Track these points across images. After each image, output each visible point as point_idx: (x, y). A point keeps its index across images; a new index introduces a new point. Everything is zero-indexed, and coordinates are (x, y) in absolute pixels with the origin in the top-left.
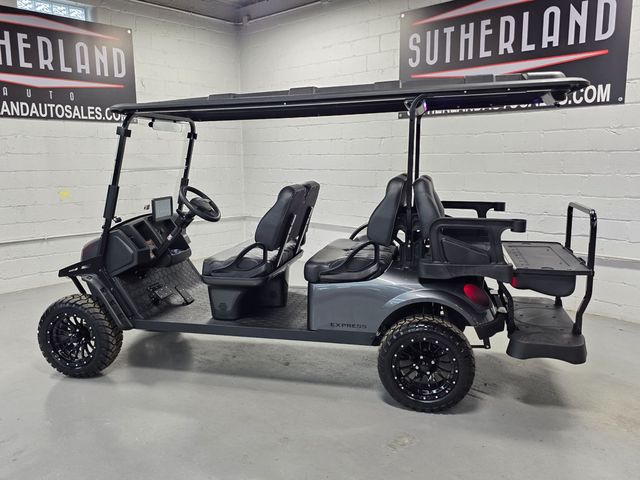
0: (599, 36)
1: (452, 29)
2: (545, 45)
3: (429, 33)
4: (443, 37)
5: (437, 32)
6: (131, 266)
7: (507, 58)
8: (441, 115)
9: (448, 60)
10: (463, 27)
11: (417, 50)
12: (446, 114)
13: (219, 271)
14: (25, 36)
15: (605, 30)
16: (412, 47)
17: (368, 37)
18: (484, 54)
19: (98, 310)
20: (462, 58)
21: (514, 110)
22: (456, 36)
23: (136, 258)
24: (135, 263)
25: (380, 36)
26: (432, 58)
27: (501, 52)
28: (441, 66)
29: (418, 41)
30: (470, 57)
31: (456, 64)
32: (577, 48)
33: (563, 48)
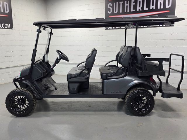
0: (167, 7)
1: (122, 2)
2: (151, 8)
3: (115, 3)
4: (119, 5)
5: (117, 3)
7: (140, 12)
8: (119, 29)
9: (121, 12)
10: (126, 2)
11: (111, 8)
12: (121, 28)
13: (74, 77)
15: (168, 5)
16: (109, 7)
17: (94, 3)
18: (132, 10)
19: (29, 93)
20: (125, 11)
21: (142, 27)
22: (123, 5)
23: (42, 74)
24: (42, 76)
25: (98, 3)
26: (116, 11)
27: (138, 10)
28: (119, 13)
29: (111, 5)
30: (128, 11)
31: (123, 13)
32: (161, 10)
33: (156, 10)
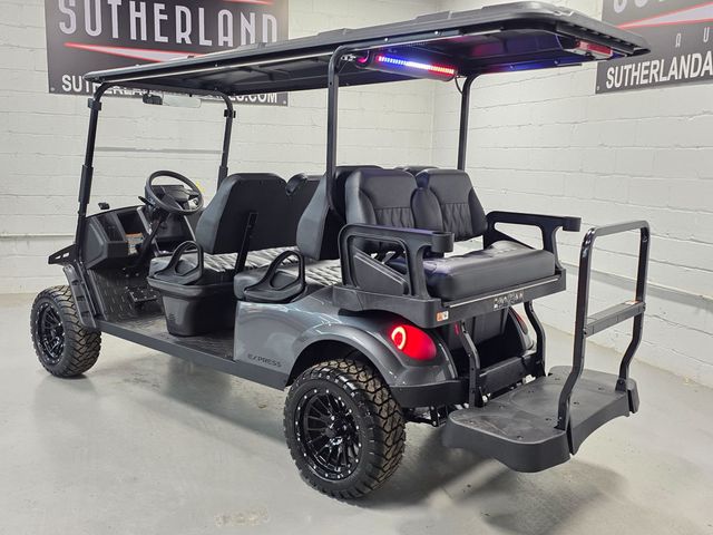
6: (101, 259)
13: (161, 273)
14: (162, 7)
23: (105, 251)
24: (105, 256)
